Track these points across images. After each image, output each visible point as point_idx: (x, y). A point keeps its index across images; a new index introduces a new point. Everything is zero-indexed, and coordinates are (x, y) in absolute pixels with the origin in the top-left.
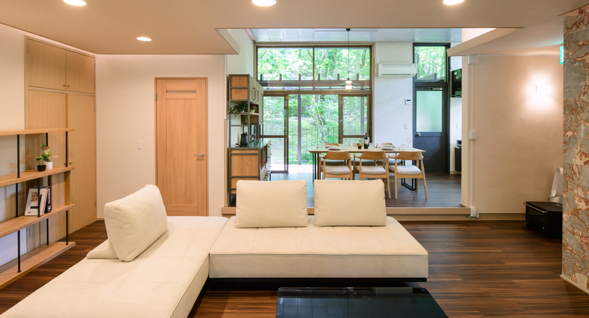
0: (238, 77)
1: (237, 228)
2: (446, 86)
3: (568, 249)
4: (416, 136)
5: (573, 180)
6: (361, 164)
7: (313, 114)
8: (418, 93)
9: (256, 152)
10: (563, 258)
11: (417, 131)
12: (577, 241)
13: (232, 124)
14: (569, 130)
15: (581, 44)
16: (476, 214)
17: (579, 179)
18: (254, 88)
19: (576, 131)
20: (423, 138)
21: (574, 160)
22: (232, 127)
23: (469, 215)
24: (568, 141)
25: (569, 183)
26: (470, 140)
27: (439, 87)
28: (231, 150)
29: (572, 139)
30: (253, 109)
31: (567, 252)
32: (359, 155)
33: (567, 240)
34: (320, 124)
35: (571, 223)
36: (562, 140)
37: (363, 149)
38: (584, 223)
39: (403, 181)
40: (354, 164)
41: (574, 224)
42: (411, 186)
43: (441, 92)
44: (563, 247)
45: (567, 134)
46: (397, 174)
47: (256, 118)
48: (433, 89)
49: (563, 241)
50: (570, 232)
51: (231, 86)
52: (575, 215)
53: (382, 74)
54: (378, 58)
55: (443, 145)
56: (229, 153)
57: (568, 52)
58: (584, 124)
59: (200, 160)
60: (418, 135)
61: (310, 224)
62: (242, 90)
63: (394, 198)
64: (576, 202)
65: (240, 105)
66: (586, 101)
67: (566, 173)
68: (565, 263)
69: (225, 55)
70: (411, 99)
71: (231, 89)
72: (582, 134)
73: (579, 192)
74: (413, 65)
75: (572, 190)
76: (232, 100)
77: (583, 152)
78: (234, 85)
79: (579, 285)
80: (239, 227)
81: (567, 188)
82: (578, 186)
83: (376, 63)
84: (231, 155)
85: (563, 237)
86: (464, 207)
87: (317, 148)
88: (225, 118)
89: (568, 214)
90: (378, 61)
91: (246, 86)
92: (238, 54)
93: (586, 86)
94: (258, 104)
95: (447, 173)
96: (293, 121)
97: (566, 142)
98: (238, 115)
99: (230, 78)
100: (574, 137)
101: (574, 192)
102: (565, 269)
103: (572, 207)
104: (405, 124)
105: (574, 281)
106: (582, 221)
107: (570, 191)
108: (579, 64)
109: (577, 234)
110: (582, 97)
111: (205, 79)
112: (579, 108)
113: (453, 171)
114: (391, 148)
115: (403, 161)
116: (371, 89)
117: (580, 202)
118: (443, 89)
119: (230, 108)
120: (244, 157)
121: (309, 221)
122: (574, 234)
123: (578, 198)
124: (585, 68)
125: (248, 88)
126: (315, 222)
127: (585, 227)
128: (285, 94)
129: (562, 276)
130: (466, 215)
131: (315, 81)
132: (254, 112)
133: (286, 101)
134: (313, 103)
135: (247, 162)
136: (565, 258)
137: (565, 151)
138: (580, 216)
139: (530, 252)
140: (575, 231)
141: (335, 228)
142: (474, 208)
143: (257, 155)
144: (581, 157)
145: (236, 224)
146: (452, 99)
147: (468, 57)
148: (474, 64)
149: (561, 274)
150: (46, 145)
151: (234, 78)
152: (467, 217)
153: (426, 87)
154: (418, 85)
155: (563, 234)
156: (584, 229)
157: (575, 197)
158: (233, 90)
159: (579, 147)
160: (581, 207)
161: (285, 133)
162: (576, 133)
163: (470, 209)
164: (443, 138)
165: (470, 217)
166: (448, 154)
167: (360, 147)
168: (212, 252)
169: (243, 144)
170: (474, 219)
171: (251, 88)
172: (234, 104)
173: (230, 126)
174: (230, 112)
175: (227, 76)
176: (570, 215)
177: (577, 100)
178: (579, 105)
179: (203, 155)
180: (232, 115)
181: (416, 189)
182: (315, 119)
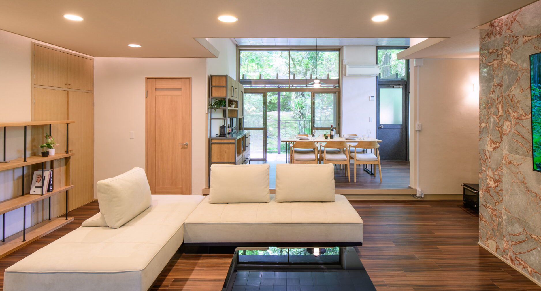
0: (217, 77)
1: (210, 203)
2: (405, 84)
3: (483, 221)
4: (379, 128)
5: (486, 163)
6: (325, 152)
7: (294, 109)
8: (382, 90)
9: (233, 141)
10: (480, 228)
11: (380, 124)
12: (489, 213)
13: (213, 117)
14: (483, 122)
15: (491, 52)
16: (421, 194)
17: (490, 162)
18: (233, 87)
19: (487, 122)
20: (385, 129)
21: (486, 146)
22: (212, 120)
23: (416, 195)
24: (482, 131)
25: (483, 165)
26: (417, 131)
27: (399, 85)
28: (211, 139)
29: (485, 129)
30: (233, 104)
31: (482, 223)
32: (325, 144)
33: (482, 213)
34: (299, 118)
35: (485, 198)
36: (479, 130)
37: (329, 139)
38: (493, 198)
39: (365, 168)
40: (320, 152)
41: (487, 199)
42: (371, 171)
43: (402, 89)
44: (479, 219)
45: (481, 125)
46: (356, 160)
47: (236, 112)
48: (395, 87)
49: (480, 214)
50: (484, 206)
51: (212, 85)
52: (487, 192)
53: (349, 74)
54: (346, 60)
55: (403, 136)
56: (210, 142)
57: (482, 58)
58: (493, 117)
59: (185, 148)
60: (381, 127)
61: (272, 201)
62: (222, 88)
63: (354, 181)
64: (488, 181)
65: (219, 101)
66: (494, 98)
67: (481, 158)
68: (481, 232)
69: (207, 59)
70: (375, 95)
71: (212, 87)
72: (491, 127)
73: (490, 172)
74: (376, 66)
75: (485, 171)
76: (212, 97)
77: (492, 140)
78: (214, 84)
79: (491, 249)
80: (211, 203)
81: (482, 170)
82: (489, 167)
83: (344, 64)
84: (211, 144)
85: (479, 210)
86: (411, 188)
87: (290, 138)
88: (207, 112)
89: (483, 192)
90: (345, 62)
91: (224, 84)
92: (217, 58)
93: (494, 86)
94: (238, 100)
95: (406, 161)
96: (272, 115)
97: (481, 132)
98: (217, 110)
99: (211, 78)
100: (486, 128)
101: (486, 173)
102: (481, 237)
103: (485, 185)
104: (369, 118)
105: (488, 247)
106: (492, 196)
107: (484, 172)
108: (490, 68)
109: (489, 207)
110: (491, 95)
111: (190, 79)
112: (490, 104)
114: (353, 138)
115: (365, 149)
116: (339, 86)
117: (491, 181)
118: (403, 87)
119: (210, 104)
120: (223, 145)
121: (271, 198)
122: (486, 207)
123: (489, 177)
124: (493, 71)
125: (226, 87)
126: (276, 199)
127: (494, 201)
128: (264, 92)
129: (479, 243)
130: (413, 195)
131: (291, 80)
132: (234, 107)
133: (265, 97)
134: (293, 99)
135: (225, 150)
136: (481, 228)
137: (480, 139)
138: (491, 193)
139: (459, 225)
140: (488, 205)
141: (292, 203)
142: (420, 189)
143: (234, 144)
144: (491, 144)
145: (210, 200)
147: (415, 60)
148: (420, 66)
149: (479, 241)
150: (49, 135)
151: (214, 78)
152: (414, 197)
153: (388, 85)
154: (381, 83)
155: (480, 208)
156: (493, 203)
157: (487, 177)
158: (213, 88)
159: (489, 135)
160: (491, 185)
161: (264, 125)
162: (487, 125)
163: (416, 190)
164: (403, 129)
165: (416, 197)
167: (326, 138)
168: (186, 222)
169: (222, 134)
170: (419, 199)
171: (229, 87)
172: (214, 100)
173: (211, 119)
174: (211, 107)
175: (208, 76)
176: (484, 192)
177: (488, 97)
178: (489, 101)
179: (187, 144)
180: (212, 109)
181: (374, 174)
182: (295, 114)
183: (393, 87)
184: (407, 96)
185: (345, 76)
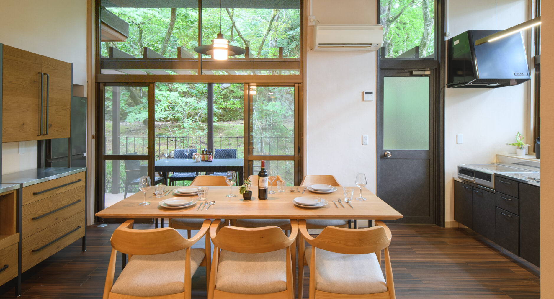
2: (436, 67)
4: (382, 157)
8: (388, 81)
11: (385, 148)
20: (395, 160)
27: (424, 69)
43: (428, 78)
48: (414, 73)
53: (319, 44)
55: (432, 173)
60: (386, 156)
70: (374, 90)
74: (377, 28)
83: (309, 24)
95: (439, 225)
104: (362, 136)
113: (450, 222)
116: (301, 75)
118: (431, 73)
146: (448, 91)
153: (402, 69)
154: (386, 67)
164: (432, 160)
166: (442, 190)
183: (411, 75)
184: (439, 92)
185: (311, 51)
